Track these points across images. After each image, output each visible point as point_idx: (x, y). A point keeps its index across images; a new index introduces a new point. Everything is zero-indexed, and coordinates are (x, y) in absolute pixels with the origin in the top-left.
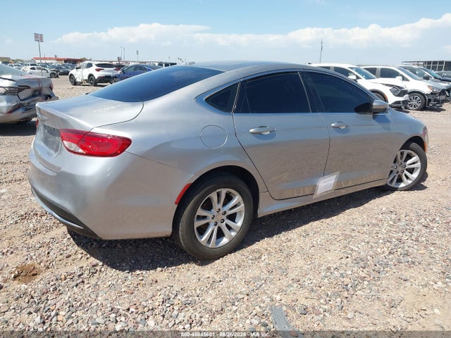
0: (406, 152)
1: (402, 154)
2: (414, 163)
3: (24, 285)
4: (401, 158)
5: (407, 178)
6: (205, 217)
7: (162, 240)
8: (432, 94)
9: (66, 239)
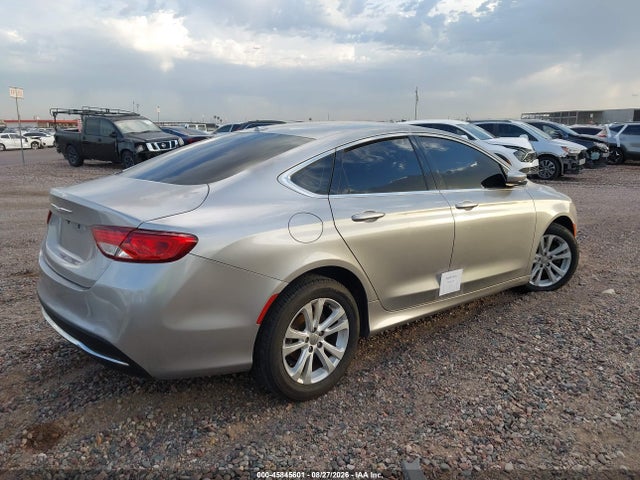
0: (551, 237)
1: (546, 240)
2: (562, 253)
3: (42, 455)
4: (545, 246)
5: (555, 272)
6: (296, 341)
7: (232, 377)
8: (568, 157)
9: (92, 384)
